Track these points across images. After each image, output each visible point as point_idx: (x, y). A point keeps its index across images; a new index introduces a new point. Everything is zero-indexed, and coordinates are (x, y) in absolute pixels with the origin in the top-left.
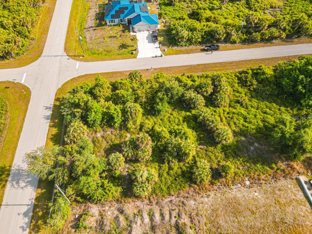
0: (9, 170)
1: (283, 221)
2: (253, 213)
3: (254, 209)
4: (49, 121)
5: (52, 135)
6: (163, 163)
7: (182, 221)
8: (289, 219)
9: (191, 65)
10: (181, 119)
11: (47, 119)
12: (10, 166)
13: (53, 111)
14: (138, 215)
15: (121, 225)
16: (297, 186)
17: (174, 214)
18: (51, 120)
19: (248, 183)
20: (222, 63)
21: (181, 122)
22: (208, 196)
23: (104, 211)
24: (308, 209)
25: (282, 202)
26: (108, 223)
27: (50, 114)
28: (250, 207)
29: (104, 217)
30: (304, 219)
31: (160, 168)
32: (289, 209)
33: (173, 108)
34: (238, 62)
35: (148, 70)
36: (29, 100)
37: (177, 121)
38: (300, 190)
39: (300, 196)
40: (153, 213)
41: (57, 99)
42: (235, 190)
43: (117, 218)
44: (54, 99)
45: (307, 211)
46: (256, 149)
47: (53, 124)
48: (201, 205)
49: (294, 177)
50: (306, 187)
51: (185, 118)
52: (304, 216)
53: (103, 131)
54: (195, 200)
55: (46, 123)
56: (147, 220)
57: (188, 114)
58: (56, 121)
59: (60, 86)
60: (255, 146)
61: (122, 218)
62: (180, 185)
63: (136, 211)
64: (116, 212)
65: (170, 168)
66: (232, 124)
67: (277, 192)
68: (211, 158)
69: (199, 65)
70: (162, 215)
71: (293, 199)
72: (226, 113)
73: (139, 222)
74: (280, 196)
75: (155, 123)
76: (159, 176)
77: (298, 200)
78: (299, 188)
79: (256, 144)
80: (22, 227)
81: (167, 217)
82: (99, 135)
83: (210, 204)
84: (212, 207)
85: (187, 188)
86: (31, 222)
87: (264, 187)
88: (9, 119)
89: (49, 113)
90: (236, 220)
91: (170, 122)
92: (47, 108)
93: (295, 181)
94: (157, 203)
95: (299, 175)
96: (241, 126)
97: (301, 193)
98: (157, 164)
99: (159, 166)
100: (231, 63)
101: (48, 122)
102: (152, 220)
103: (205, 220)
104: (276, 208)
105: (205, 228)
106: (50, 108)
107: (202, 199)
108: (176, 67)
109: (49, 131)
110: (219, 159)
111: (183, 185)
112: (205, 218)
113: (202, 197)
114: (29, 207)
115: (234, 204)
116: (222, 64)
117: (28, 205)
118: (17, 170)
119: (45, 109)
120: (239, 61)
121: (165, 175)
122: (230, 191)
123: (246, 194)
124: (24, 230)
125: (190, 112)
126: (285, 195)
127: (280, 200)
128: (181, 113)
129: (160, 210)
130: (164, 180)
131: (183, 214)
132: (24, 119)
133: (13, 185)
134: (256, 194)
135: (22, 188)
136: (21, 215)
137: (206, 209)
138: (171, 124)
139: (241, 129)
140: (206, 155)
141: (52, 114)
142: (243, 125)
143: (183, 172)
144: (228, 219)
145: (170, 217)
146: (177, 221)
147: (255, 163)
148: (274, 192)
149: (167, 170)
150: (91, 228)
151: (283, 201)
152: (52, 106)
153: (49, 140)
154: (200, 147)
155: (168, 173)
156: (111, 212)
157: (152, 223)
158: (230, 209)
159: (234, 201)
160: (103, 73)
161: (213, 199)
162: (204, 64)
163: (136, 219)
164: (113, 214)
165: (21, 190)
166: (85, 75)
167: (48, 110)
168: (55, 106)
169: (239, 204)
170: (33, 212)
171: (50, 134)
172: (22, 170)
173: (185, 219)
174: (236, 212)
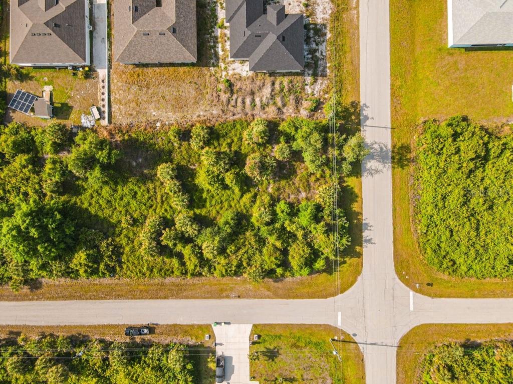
0: (393, 162)
1: (141, 88)
2: (164, 97)
3: (161, 100)
4: (364, 222)
5: (357, 201)
6: (236, 152)
7: (227, 96)
8: (135, 88)
9: (176, 298)
10: (208, 204)
11: (366, 224)
12: (393, 168)
13: (361, 237)
14: (265, 105)
15: (280, 98)
16: (113, 117)
17: (233, 103)
18: (362, 222)
19: (158, 124)
20: (132, 299)
21: (208, 200)
22: (199, 116)
23: (295, 113)
24: (114, 95)
25: (134, 103)
26: (291, 101)
27: (364, 232)
28: (164, 103)
29: (295, 107)
30: (121, 88)
31: (240, 147)
32: (131, 97)
33: (215, 222)
34: (108, 297)
35: (239, 297)
36: (394, 258)
37: (213, 202)
38: (112, 113)
39: (115, 108)
40: (251, 104)
41: (359, 255)
42: (173, 119)
43: (284, 105)
44: (364, 257)
45: (116, 94)
46: (136, 159)
47: (359, 217)
48: (207, 109)
49: (112, 125)
50: (106, 115)
51: (204, 206)
52: (121, 90)
53: (299, 200)
54: (212, 114)
55: (367, 219)
56: (257, 100)
57: (198, 211)
58: (355, 221)
59: (359, 278)
60: (136, 162)
61: (280, 104)
62: (223, 127)
63: (267, 109)
64: (284, 110)
65: (230, 145)
66: (151, 192)
67: (134, 113)
68: (187, 152)
69: (165, 298)
70: (244, 103)
71: (123, 105)
72: (154, 207)
73: (264, 99)
74: (133, 109)
75: (239, 202)
76: (242, 139)
77: (118, 104)
78: (113, 114)
79: (134, 164)
80: (367, 107)
81: (240, 100)
82: (304, 195)
83: (199, 109)
84: (198, 106)
85: (217, 124)
86: (360, 110)
87: (144, 119)
88: (412, 231)
89: (366, 234)
90: (180, 93)
91: (221, 202)
92: (369, 241)
93: (113, 121)
94: (246, 114)
95: (107, 126)
96: (143, 187)
97: (113, 110)
98: (243, 152)
99: (241, 150)
100: (119, 297)
101: (365, 220)
102: (253, 100)
103: (207, 96)
104: (142, 100)
105: (208, 90)
106: (366, 241)
107: (205, 114)
108: (197, 298)
109: (362, 207)
110: (178, 150)
111: (220, 127)
112: (207, 98)
113: (204, 116)
114: (365, 124)
115: (177, 107)
116: (132, 296)
117: (366, 126)
118: (386, 163)
119: (372, 239)
120: (106, 298)
121: (236, 140)
122: (178, 119)
123: (164, 114)
124: (365, 105)
125: (195, 214)
126: (128, 110)
127: (135, 106)
128: (206, 213)
129: (245, 108)
130: (238, 134)
131: (225, 101)
132: (394, 229)
133: (386, 147)
134: (154, 113)
135: (376, 143)
136: (370, 117)
137: (203, 105)
138: (220, 199)
139: (144, 184)
140: (190, 156)
141: (362, 233)
142: (140, 188)
143: (218, 140)
144: (187, 94)
145: (236, 100)
146: (232, 96)
147: (144, 143)
148: (138, 113)
149: (233, 145)
150: (306, 100)
151: (133, 105)
152: (364, 244)
153: (359, 195)
154: (194, 167)
155: (233, 141)
156: (289, 111)
157: (254, 97)
158: (183, 103)
159: (177, 109)
160: (303, 299)
161: (195, 113)
162: (157, 298)
163: (267, 101)
164: (287, 110)
165: (376, 141)
166: (327, 298)
167: (368, 238)
168: (361, 246)
169: (173, 106)
170: (360, 119)
171: (360, 203)
172: (380, 162)
173: (224, 97)
174: (178, 99)
